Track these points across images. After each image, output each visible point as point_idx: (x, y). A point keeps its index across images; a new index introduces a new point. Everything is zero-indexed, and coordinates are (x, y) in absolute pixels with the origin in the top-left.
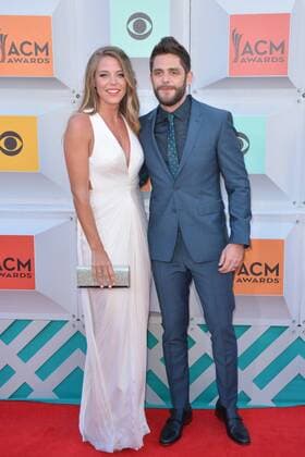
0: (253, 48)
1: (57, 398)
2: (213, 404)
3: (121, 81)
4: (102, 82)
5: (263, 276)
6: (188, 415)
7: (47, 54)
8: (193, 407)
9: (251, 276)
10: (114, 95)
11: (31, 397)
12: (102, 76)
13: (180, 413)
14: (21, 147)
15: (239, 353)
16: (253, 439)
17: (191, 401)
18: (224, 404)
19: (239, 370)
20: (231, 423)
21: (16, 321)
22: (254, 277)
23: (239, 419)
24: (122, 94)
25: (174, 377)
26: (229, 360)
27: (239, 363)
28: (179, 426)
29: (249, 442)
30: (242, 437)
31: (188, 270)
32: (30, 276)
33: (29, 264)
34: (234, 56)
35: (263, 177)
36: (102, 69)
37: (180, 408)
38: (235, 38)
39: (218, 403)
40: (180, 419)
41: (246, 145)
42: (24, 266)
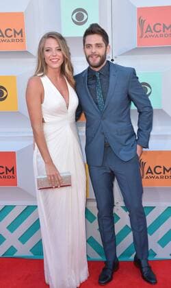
0: (152, 28)
1: (32, 255)
2: (132, 258)
3: (60, 54)
4: (48, 54)
5: (162, 174)
6: (116, 265)
7: (22, 36)
8: (119, 260)
9: (155, 174)
10: (56, 63)
11: (16, 255)
12: (47, 51)
13: (111, 263)
14: (7, 95)
15: (148, 225)
16: (159, 280)
17: (118, 256)
18: (140, 257)
19: (149, 235)
20: (144, 270)
21: (6, 206)
22: (156, 175)
23: (149, 267)
24: (61, 62)
25: (106, 241)
26: (141, 229)
27: (148, 231)
28: (111, 272)
29: (156, 282)
30: (151, 279)
31: (112, 172)
32: (14, 177)
33: (13, 170)
34: (140, 34)
35: (161, 111)
36: (47, 46)
37: (111, 260)
38: (141, 22)
39: (136, 257)
40: (111, 267)
41: (149, 90)
42: (10, 171)
